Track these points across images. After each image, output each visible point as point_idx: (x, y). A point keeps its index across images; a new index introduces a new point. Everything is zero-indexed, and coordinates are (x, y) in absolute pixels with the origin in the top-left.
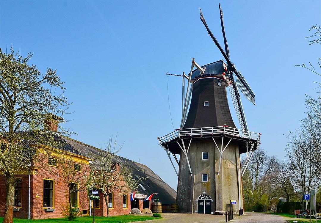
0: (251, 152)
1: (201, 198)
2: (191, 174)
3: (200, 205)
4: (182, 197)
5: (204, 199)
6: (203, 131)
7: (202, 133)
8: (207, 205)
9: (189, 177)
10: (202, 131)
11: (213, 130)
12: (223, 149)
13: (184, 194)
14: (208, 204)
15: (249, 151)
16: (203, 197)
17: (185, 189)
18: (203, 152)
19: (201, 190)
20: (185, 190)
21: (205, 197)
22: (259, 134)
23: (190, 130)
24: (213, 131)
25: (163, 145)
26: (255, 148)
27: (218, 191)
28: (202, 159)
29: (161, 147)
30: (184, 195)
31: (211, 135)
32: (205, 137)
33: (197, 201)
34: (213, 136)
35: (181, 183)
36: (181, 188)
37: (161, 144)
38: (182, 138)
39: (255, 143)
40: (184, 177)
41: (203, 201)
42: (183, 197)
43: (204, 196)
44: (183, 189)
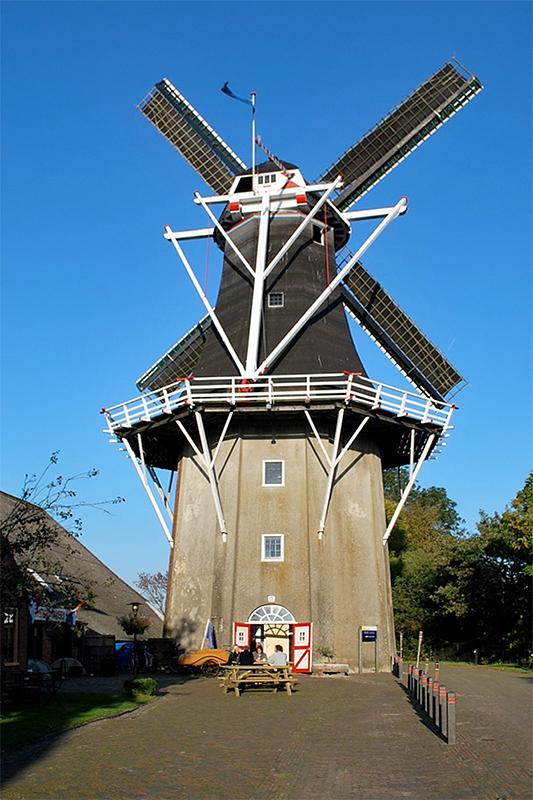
1: (258, 619)
2: (224, 535)
4: (187, 614)
5: (269, 622)
6: (275, 389)
7: (270, 393)
9: (217, 546)
10: (270, 389)
11: (308, 384)
13: (198, 604)
16: (267, 615)
17: (198, 586)
18: (264, 462)
19: (258, 592)
20: (198, 592)
21: (272, 614)
24: (308, 388)
27: (318, 594)
28: (264, 485)
30: (195, 609)
31: (301, 403)
32: (281, 409)
34: (307, 405)
35: (184, 565)
36: (183, 584)
38: (200, 409)
39: (436, 437)
40: (196, 544)
42: (191, 615)
43: (269, 612)
44: (191, 586)
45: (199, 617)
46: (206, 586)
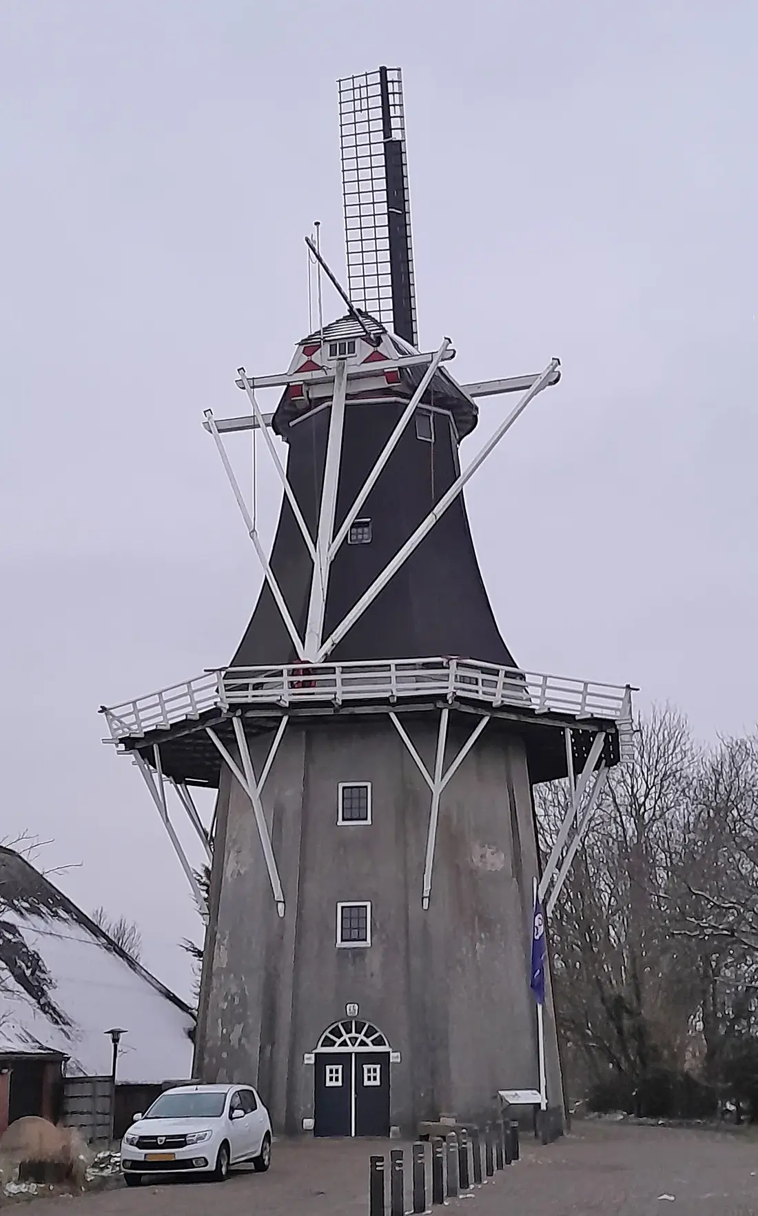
0: (589, 775)
1: (333, 1043)
2: (281, 906)
3: (329, 1084)
4: (226, 1038)
5: (349, 1049)
6: (345, 682)
7: (339, 688)
8: (366, 1083)
10: (339, 682)
11: (394, 674)
12: (445, 770)
13: (241, 1019)
14: (372, 1077)
15: (578, 769)
16: (346, 1037)
17: (243, 990)
18: (341, 786)
19: (332, 998)
20: (244, 999)
21: (353, 1034)
22: (628, 687)
23: (280, 674)
24: (393, 679)
25: (129, 743)
26: (611, 757)
28: (340, 823)
29: (119, 752)
30: (238, 1029)
31: (384, 701)
32: (356, 711)
33: (310, 1059)
34: (393, 705)
36: (222, 987)
37: (122, 741)
38: (239, 713)
39: (607, 735)
40: (242, 919)
41: (343, 1059)
42: (234, 1038)
43: (348, 1031)
44: (234, 989)
45: (243, 1041)
46: (253, 990)
